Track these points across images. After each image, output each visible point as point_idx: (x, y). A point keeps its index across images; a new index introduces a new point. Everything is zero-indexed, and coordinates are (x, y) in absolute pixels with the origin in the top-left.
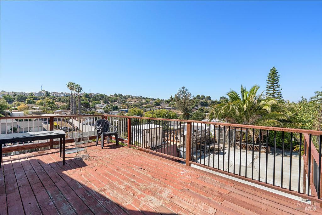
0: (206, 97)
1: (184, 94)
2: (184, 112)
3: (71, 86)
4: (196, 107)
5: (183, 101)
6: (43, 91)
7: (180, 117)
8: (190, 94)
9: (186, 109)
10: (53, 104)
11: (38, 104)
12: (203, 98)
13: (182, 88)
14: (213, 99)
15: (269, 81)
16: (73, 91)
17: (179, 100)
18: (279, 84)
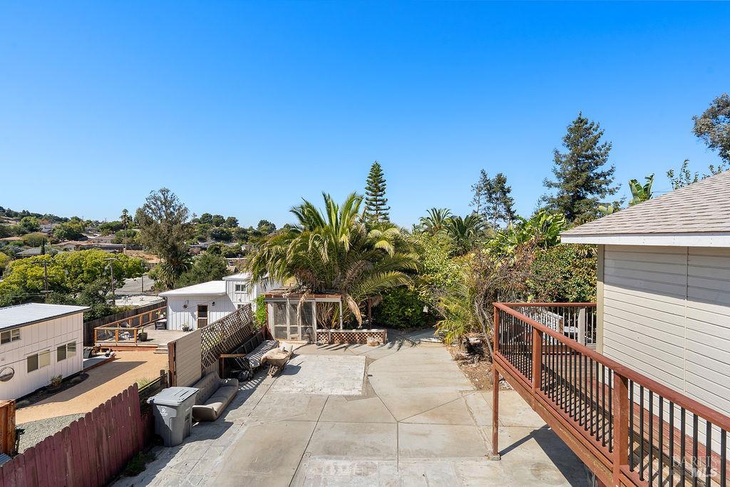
0: (226, 218)
1: (167, 208)
2: (165, 256)
4: (201, 244)
5: (163, 227)
7: (153, 270)
8: (186, 209)
9: (174, 248)
12: (219, 221)
13: (162, 191)
14: (243, 224)
15: (370, 189)
17: (149, 222)
18: (384, 197)
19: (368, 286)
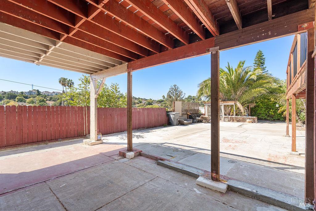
1: (176, 92)
3: (63, 81)
5: (174, 99)
6: (34, 90)
8: (182, 92)
10: (45, 102)
11: (28, 103)
12: (194, 98)
13: (174, 86)
16: (65, 86)
18: (264, 66)
19: (246, 97)
